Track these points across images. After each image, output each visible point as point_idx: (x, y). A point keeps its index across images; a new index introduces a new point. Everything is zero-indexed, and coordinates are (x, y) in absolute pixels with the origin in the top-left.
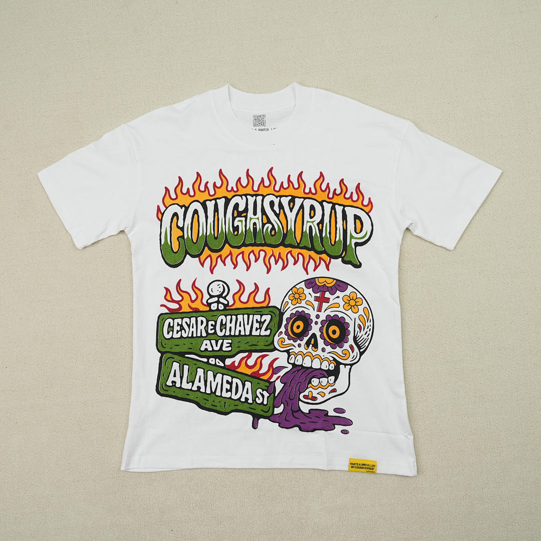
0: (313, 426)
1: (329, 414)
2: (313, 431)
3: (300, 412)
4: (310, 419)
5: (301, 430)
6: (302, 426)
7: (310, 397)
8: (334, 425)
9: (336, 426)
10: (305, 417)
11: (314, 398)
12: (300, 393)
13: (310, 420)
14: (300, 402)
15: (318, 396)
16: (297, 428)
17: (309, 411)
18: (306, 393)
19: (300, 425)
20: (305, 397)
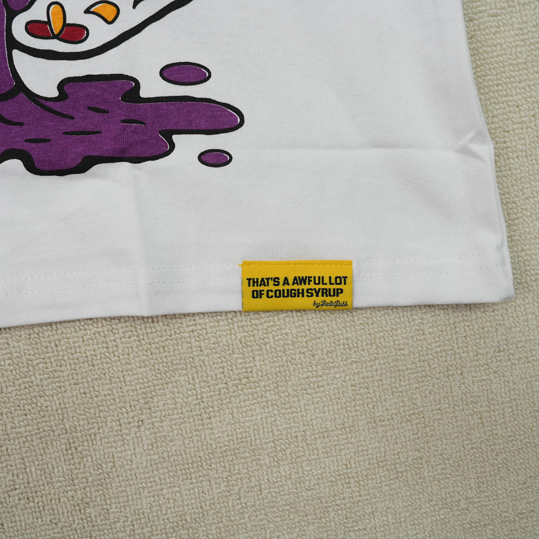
0: (80, 149)
1: (144, 93)
2: (82, 167)
3: (22, 96)
4: (69, 122)
5: (33, 168)
6: (36, 151)
7: (57, 27)
8: (168, 135)
9: (176, 138)
10: (48, 114)
11: (75, 33)
12: (12, 15)
13: (69, 125)
14: (16, 53)
15: (89, 21)
16: (15, 164)
17: (61, 86)
18: (37, 12)
19: (27, 147)
20: (35, 28)
